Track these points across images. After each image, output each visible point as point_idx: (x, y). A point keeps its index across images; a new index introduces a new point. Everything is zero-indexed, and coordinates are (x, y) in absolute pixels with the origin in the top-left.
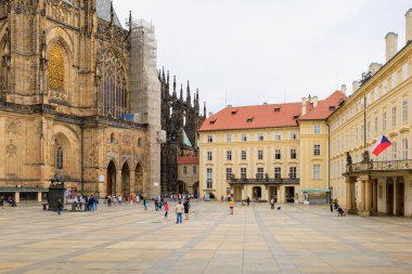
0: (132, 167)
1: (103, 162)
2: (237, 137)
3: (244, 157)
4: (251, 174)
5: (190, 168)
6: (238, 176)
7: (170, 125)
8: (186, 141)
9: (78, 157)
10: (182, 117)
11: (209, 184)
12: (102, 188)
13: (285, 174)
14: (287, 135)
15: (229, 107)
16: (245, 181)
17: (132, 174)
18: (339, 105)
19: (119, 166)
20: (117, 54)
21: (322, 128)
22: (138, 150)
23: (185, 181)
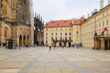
0: (26, 37)
1: (18, 36)
2: (54, 29)
3: (56, 34)
4: (59, 39)
5: (40, 37)
6: (55, 40)
7: (36, 25)
9: (11, 34)
11: (47, 42)
12: (18, 42)
13: (68, 39)
14: (68, 29)
15: (52, 21)
16: (57, 41)
17: (26, 39)
18: (83, 21)
19: (23, 36)
20: (22, 5)
22: (28, 32)
23: (39, 41)
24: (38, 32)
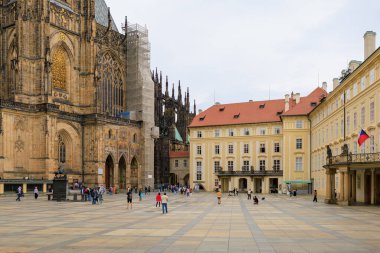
1: (101, 156)
2: (224, 133)
3: (231, 151)
4: (238, 167)
5: (181, 162)
6: (226, 169)
7: (163, 121)
8: (178, 136)
9: (79, 152)
10: (174, 114)
11: (199, 176)
12: (101, 179)
13: (269, 167)
14: (270, 130)
15: (217, 105)
16: (232, 173)
17: (128, 167)
18: (319, 101)
20: (114, 57)
21: (304, 123)
22: (134, 145)
23: (177, 173)
24: (175, 142)
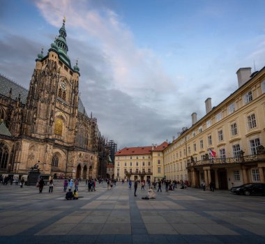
0: (88, 167)
1: (75, 164)
2: (128, 158)
3: (131, 165)
4: (134, 171)
5: (111, 169)
6: (129, 172)
8: (110, 160)
9: (65, 162)
11: (118, 175)
12: (74, 175)
13: (147, 171)
14: (146, 157)
16: (131, 174)
17: (88, 170)
19: (83, 166)
20: (85, 125)
21: (161, 154)
22: (91, 161)
